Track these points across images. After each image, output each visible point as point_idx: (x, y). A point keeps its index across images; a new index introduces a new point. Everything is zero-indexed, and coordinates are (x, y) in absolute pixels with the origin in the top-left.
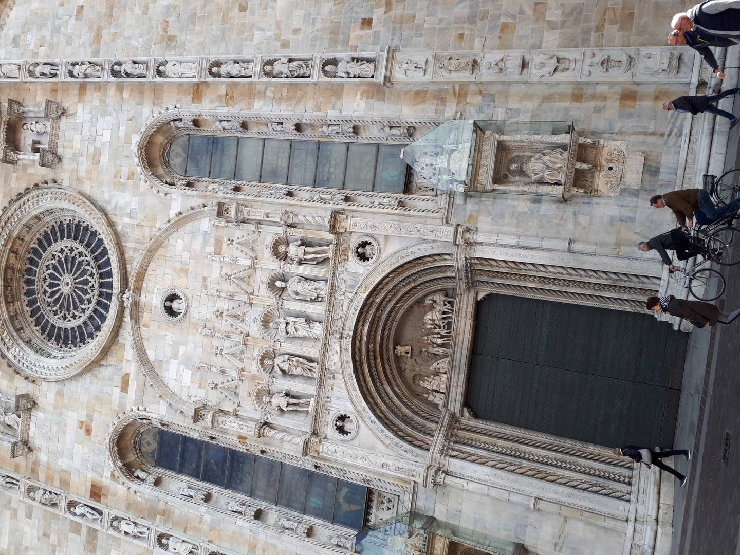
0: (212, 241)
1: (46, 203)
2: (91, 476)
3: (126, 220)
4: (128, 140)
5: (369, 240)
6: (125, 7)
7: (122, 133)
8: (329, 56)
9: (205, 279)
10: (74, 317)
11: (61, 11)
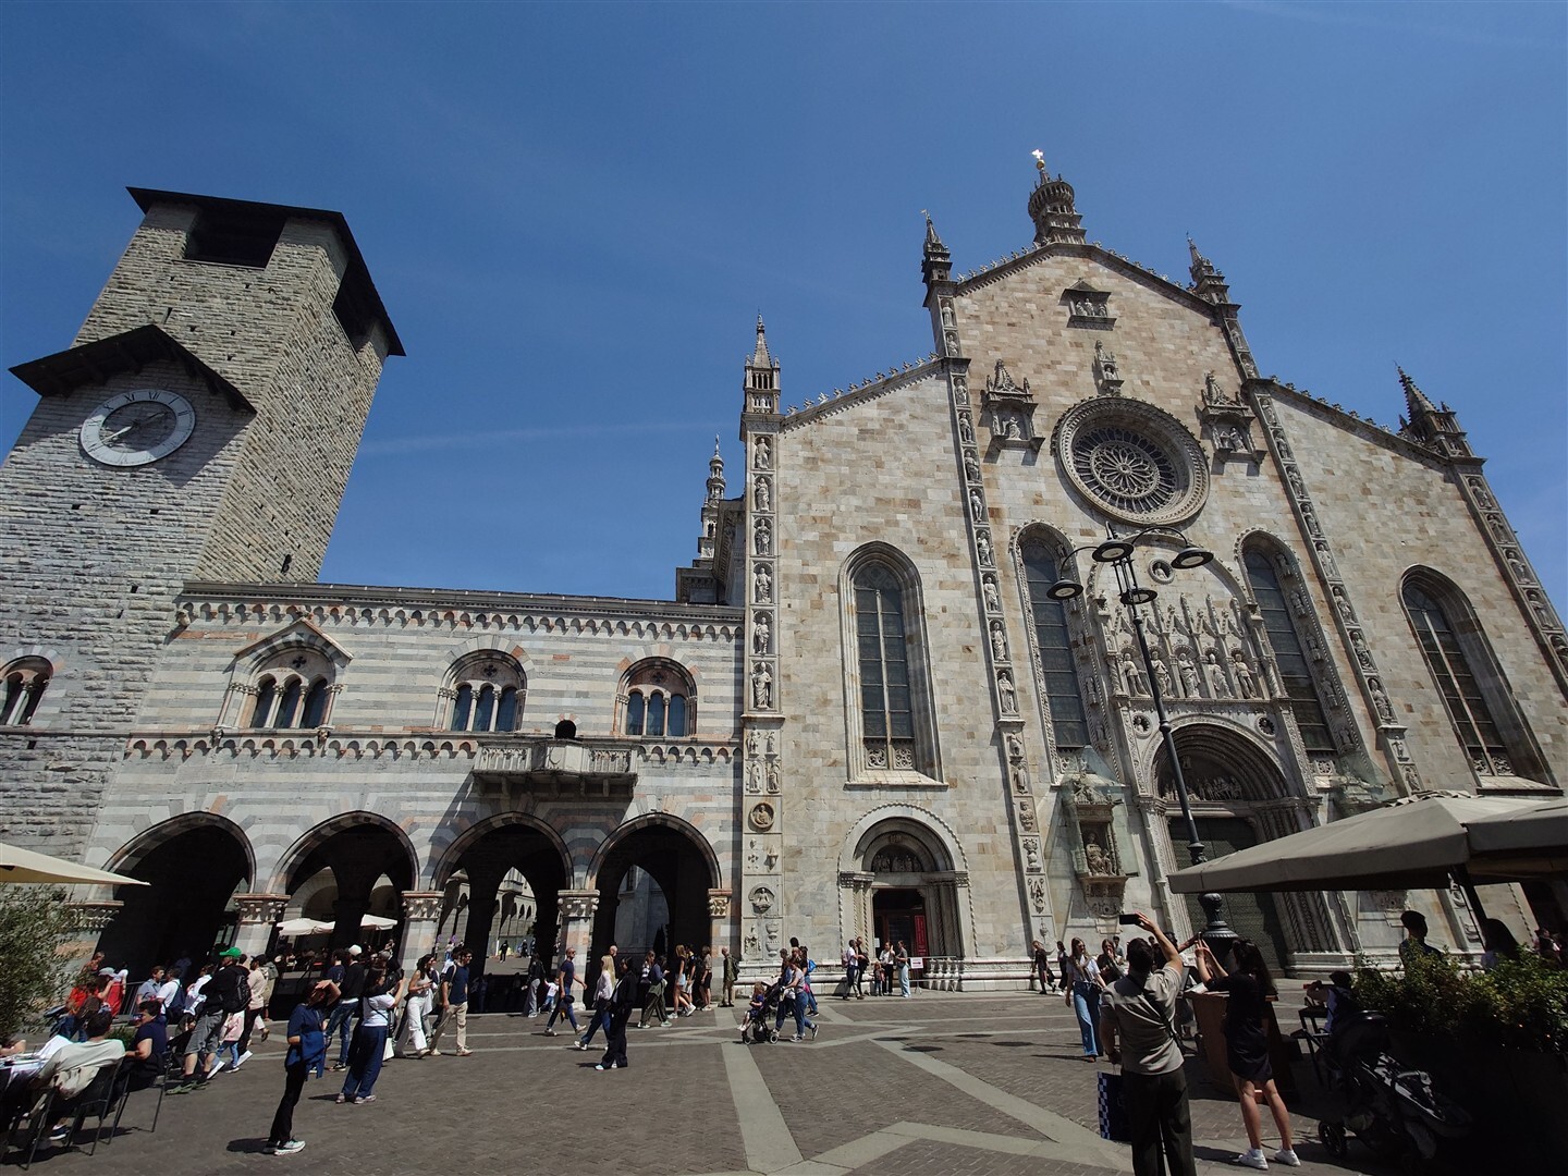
0: (1221, 599)
1: (1188, 452)
2: (1004, 507)
3: (1205, 524)
4: (1262, 521)
5: (1276, 728)
6: (1346, 511)
7: (1263, 515)
8: (1383, 683)
9: (1191, 595)
10: (1102, 477)
11: (1324, 455)
